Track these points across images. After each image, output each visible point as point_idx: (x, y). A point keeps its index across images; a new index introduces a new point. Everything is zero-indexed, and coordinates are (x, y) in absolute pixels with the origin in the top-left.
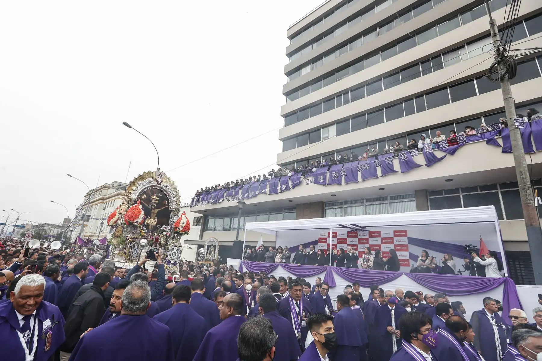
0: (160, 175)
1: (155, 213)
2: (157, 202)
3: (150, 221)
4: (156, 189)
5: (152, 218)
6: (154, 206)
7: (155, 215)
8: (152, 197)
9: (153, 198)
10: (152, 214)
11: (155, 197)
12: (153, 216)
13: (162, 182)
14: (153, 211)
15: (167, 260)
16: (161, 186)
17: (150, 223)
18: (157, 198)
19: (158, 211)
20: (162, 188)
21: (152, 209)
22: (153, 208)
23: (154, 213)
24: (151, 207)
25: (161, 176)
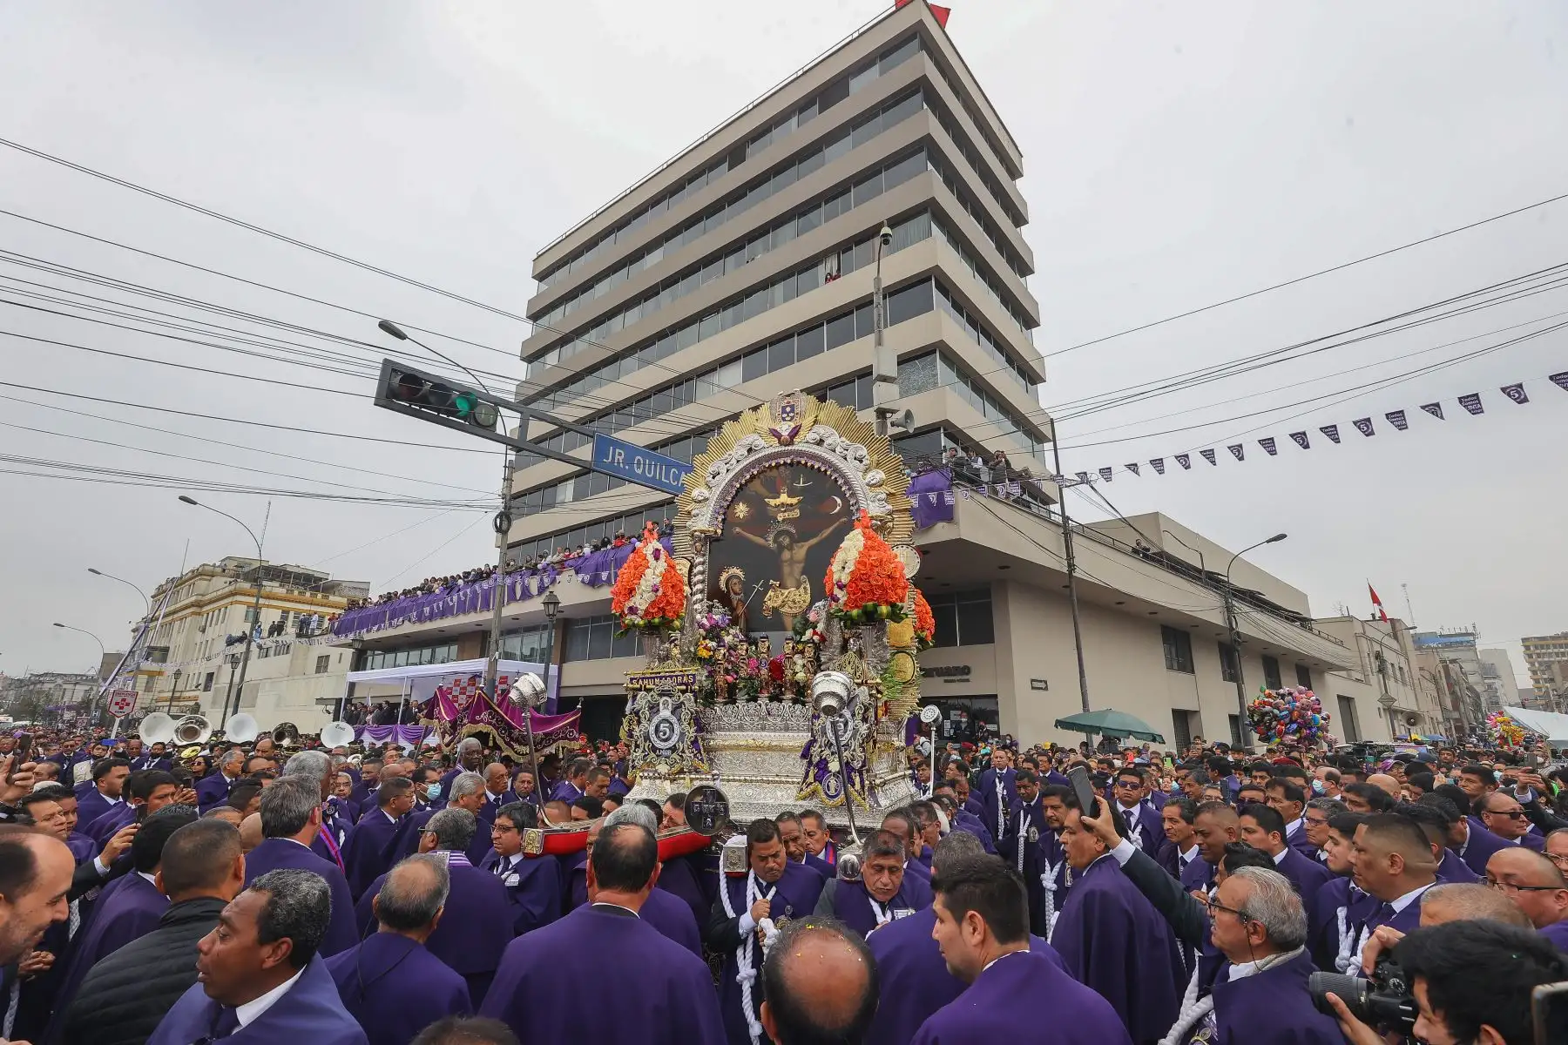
0: (788, 409)
1: (799, 562)
2: (796, 513)
3: (781, 598)
4: (782, 468)
5: (789, 581)
6: (787, 533)
7: (798, 568)
8: (772, 502)
9: (776, 506)
10: (786, 569)
11: (784, 498)
12: (791, 574)
13: (795, 432)
14: (786, 555)
15: (816, 759)
16: (799, 446)
17: (783, 604)
18: (794, 501)
19: (810, 549)
20: (801, 454)
21: (781, 548)
22: (787, 541)
23: (792, 561)
24: (775, 541)
25: (793, 411)
